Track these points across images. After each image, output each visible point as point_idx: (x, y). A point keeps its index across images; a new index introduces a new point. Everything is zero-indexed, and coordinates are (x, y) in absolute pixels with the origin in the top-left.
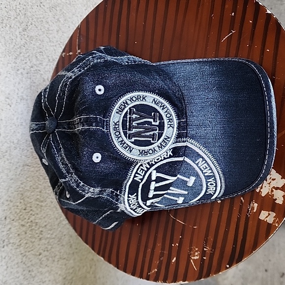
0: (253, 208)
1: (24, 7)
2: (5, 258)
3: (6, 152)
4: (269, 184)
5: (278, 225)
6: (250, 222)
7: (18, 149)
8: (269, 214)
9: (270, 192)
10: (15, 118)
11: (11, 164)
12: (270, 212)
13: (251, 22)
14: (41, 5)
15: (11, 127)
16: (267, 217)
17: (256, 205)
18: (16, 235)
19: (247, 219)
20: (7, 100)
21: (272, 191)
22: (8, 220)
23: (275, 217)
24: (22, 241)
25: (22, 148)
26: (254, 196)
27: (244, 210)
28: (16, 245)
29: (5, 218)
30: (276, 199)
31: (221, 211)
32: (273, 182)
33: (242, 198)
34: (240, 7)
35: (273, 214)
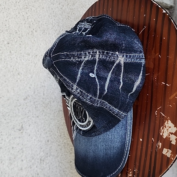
0: (159, 146)
1: (58, 21)
2: (48, 163)
3: (48, 104)
4: (167, 130)
5: (174, 159)
6: (158, 155)
7: (55, 102)
8: (168, 151)
9: (168, 136)
10: (53, 85)
11: (51, 111)
12: (168, 150)
13: (154, 19)
14: (69, 18)
15: (51, 90)
16: (167, 153)
17: (160, 144)
18: (55, 151)
19: (156, 152)
20: (48, 75)
21: (169, 135)
22: (50, 142)
23: (171, 153)
24: (59, 154)
25: (58, 101)
26: (159, 138)
27: (154, 147)
28: (55, 156)
29: (48, 141)
30: (172, 141)
31: (142, 146)
32: (170, 129)
33: (153, 139)
34: (148, 10)
35: (170, 151)
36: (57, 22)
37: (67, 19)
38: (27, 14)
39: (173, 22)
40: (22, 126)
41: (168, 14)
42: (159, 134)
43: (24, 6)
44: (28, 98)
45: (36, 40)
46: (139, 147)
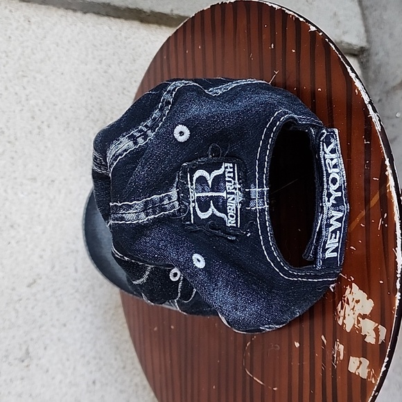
0: (339, 354)
3: (88, 292)
4: (353, 309)
5: (376, 380)
6: (339, 378)
8: (361, 363)
9: (356, 323)
12: (362, 359)
13: (294, 51)
16: (358, 368)
17: (341, 347)
19: (334, 371)
21: (359, 322)
23: (368, 367)
26: (337, 332)
27: (329, 358)
29: (94, 383)
30: (366, 335)
31: (301, 361)
32: (358, 306)
33: (323, 337)
34: (278, 33)
35: (366, 362)
36: (98, 103)
37: (121, 95)
38: (25, 88)
39: (334, 49)
40: (27, 350)
41: (321, 34)
42: (335, 322)
43: (17, 73)
44: (39, 281)
45: (49, 144)
46: (296, 364)
